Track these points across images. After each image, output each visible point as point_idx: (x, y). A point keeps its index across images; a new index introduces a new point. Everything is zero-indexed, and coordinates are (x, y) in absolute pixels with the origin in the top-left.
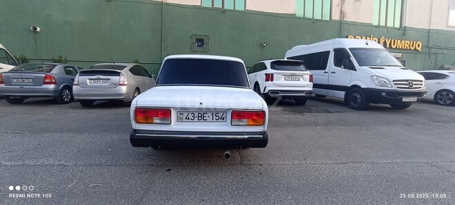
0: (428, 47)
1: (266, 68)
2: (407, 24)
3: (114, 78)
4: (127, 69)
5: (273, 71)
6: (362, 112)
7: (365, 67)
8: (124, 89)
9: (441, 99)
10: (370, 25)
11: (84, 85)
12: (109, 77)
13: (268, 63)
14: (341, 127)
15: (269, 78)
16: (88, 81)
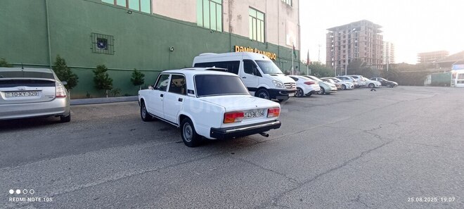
0: (278, 58)
2: (268, 40)
7: (268, 75)
8: (63, 102)
10: (248, 39)
12: (39, 88)
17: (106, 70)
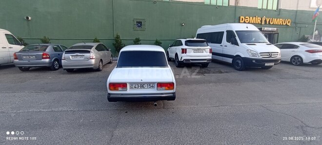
0: (295, 23)
1: (182, 45)
2: (282, 7)
3: (87, 55)
4: (94, 48)
5: (187, 47)
6: (241, 72)
7: (244, 44)
8: (93, 61)
9: (294, 62)
10: (256, 9)
11: (69, 59)
12: (83, 54)
13: (183, 41)
14: (224, 84)
15: (184, 51)
16: (71, 57)
17: (140, 40)
